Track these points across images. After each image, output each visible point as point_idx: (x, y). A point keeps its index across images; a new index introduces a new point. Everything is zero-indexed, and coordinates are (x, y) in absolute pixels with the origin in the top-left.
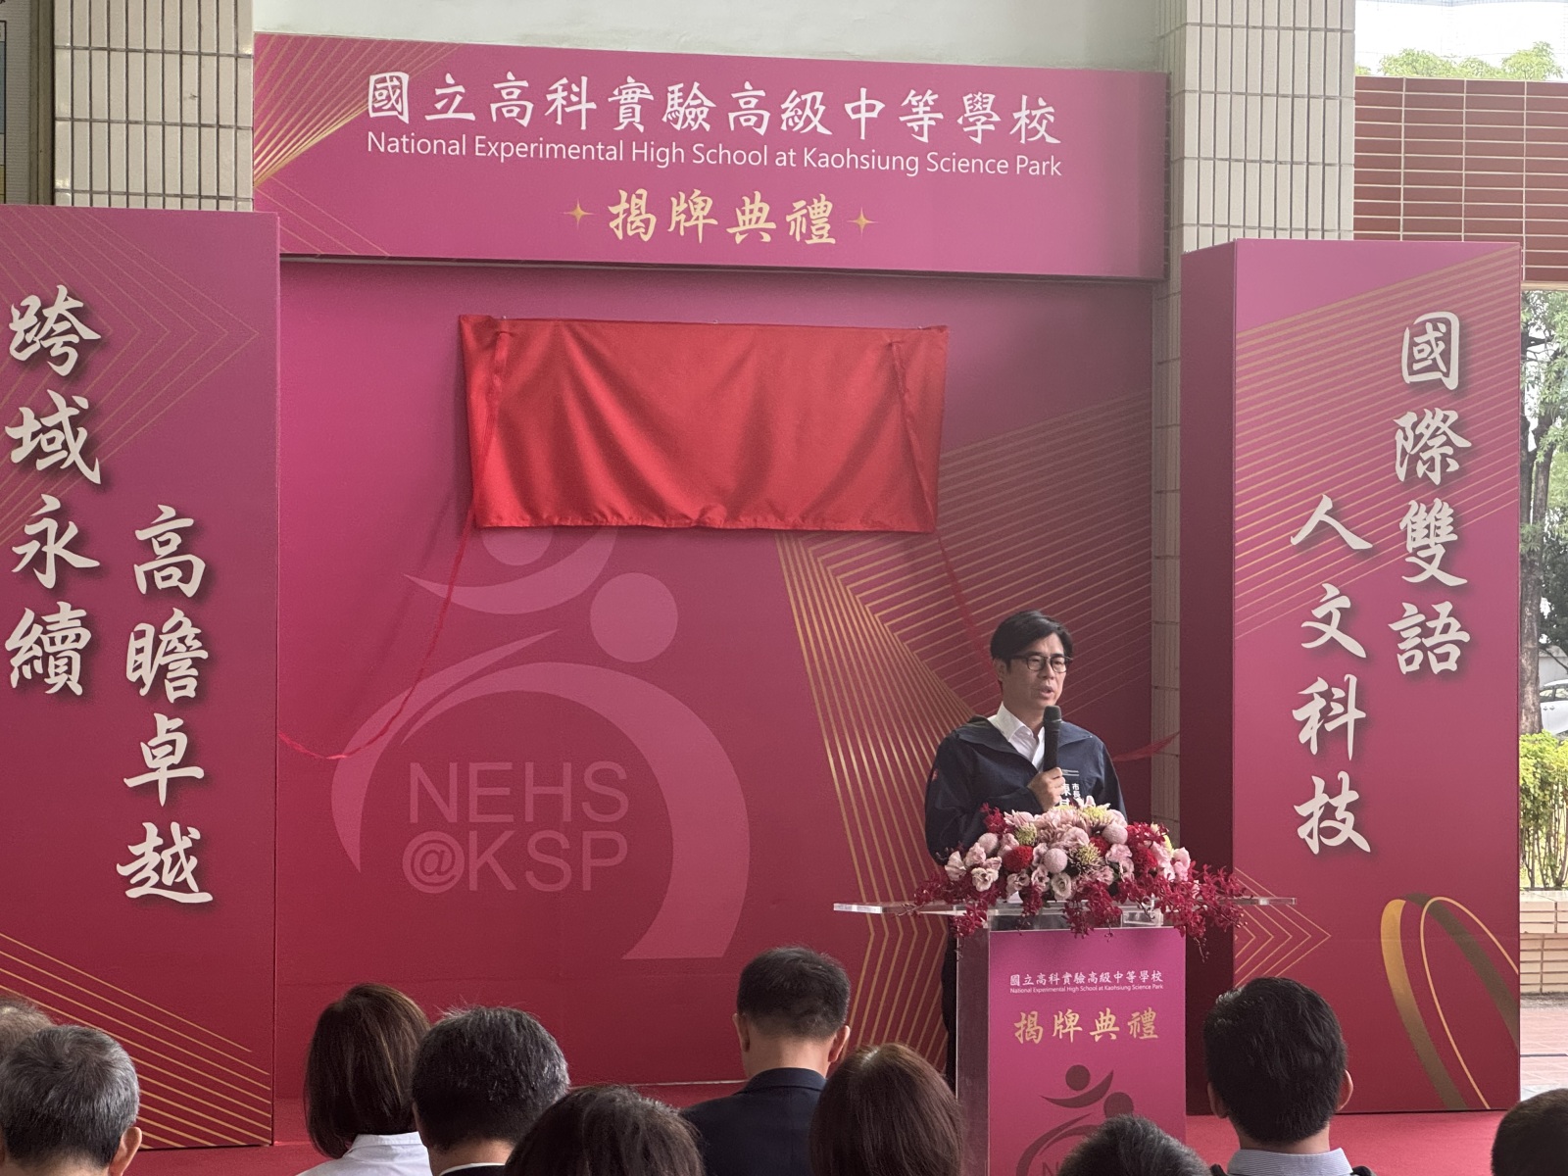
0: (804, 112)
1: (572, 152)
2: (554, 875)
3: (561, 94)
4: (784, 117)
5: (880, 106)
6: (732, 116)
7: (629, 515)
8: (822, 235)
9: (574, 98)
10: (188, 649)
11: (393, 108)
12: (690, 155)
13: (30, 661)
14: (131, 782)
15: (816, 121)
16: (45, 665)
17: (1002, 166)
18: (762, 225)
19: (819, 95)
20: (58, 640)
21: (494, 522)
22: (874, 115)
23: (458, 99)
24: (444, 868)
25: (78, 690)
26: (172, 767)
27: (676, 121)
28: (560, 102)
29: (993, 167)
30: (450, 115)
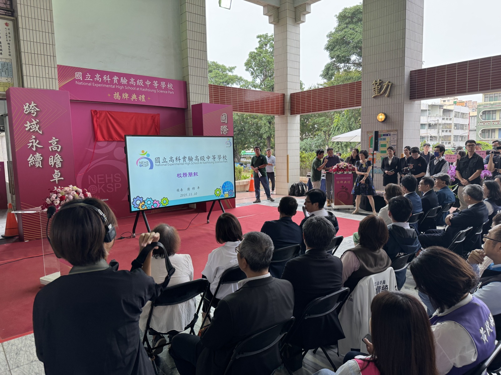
0: (140, 82)
1: (107, 86)
2: (111, 190)
3: (105, 78)
4: (137, 83)
5: (150, 83)
6: (130, 82)
7: (118, 139)
8: (144, 100)
9: (107, 78)
10: (59, 159)
11: (79, 78)
12: (125, 88)
13: (32, 162)
14: (52, 181)
15: (142, 84)
16: (35, 163)
17: (167, 92)
18: (135, 98)
19: (142, 80)
20: (37, 159)
21: (99, 140)
22: (149, 84)
23: (90, 77)
24: (95, 190)
25: (41, 167)
26: (58, 178)
27: (122, 82)
28: (105, 79)
29: (165, 92)
30: (88, 79)
